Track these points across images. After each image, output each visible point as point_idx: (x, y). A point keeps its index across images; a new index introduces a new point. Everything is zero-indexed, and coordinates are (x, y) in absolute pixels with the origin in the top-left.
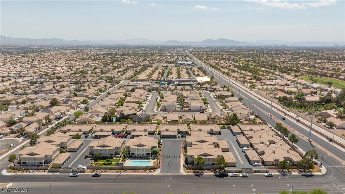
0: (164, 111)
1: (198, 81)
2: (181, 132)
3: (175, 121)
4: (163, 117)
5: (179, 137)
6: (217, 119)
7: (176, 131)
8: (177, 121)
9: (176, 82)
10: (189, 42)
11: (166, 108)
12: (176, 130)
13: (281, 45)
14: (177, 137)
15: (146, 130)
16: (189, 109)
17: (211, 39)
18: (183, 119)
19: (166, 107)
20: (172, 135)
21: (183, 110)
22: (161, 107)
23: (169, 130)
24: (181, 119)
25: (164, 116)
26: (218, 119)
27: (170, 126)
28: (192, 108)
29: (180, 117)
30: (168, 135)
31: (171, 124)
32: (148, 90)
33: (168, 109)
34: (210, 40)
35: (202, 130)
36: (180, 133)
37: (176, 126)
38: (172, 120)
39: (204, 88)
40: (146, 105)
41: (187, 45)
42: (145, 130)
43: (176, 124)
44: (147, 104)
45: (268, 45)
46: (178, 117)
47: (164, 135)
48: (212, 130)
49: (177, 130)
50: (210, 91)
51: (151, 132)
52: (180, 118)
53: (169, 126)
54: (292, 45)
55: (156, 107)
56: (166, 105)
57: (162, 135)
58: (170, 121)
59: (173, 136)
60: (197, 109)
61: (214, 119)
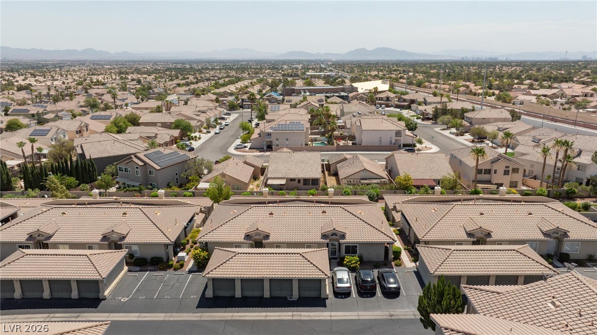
0: (263, 151)
1: (360, 91)
2: (351, 249)
3: (306, 181)
4: (253, 169)
5: (343, 294)
6: (501, 171)
7: (319, 245)
8: (315, 182)
9: (305, 92)
10: (325, 54)
11: (273, 139)
12: (319, 239)
13: (486, 58)
14: (328, 290)
15: (115, 237)
16: (353, 144)
17: (363, 49)
18: (342, 174)
19: (269, 134)
20: (290, 281)
21: (333, 144)
22: (255, 136)
23: (267, 237)
24: (330, 175)
25: (259, 163)
26: (506, 173)
27: (278, 210)
28: (366, 140)
29: (329, 169)
30: (261, 281)
31: (287, 197)
32: (229, 105)
33: (277, 142)
34: (362, 51)
35: (495, 237)
36: (348, 258)
37: (317, 210)
38: (292, 180)
39: (380, 100)
40: (205, 137)
41: (322, 58)
42: (112, 242)
43: (311, 198)
44: (209, 135)
45: (463, 58)
46: (320, 170)
47: (232, 281)
48: (559, 236)
49: (324, 236)
50: (397, 106)
51: (149, 254)
52: (326, 173)
53: (270, 208)
54: (507, 58)
55: (238, 142)
56: (271, 128)
57: (214, 280)
58: (283, 182)
59: (300, 289)
60: (386, 141)
61: (488, 172)
